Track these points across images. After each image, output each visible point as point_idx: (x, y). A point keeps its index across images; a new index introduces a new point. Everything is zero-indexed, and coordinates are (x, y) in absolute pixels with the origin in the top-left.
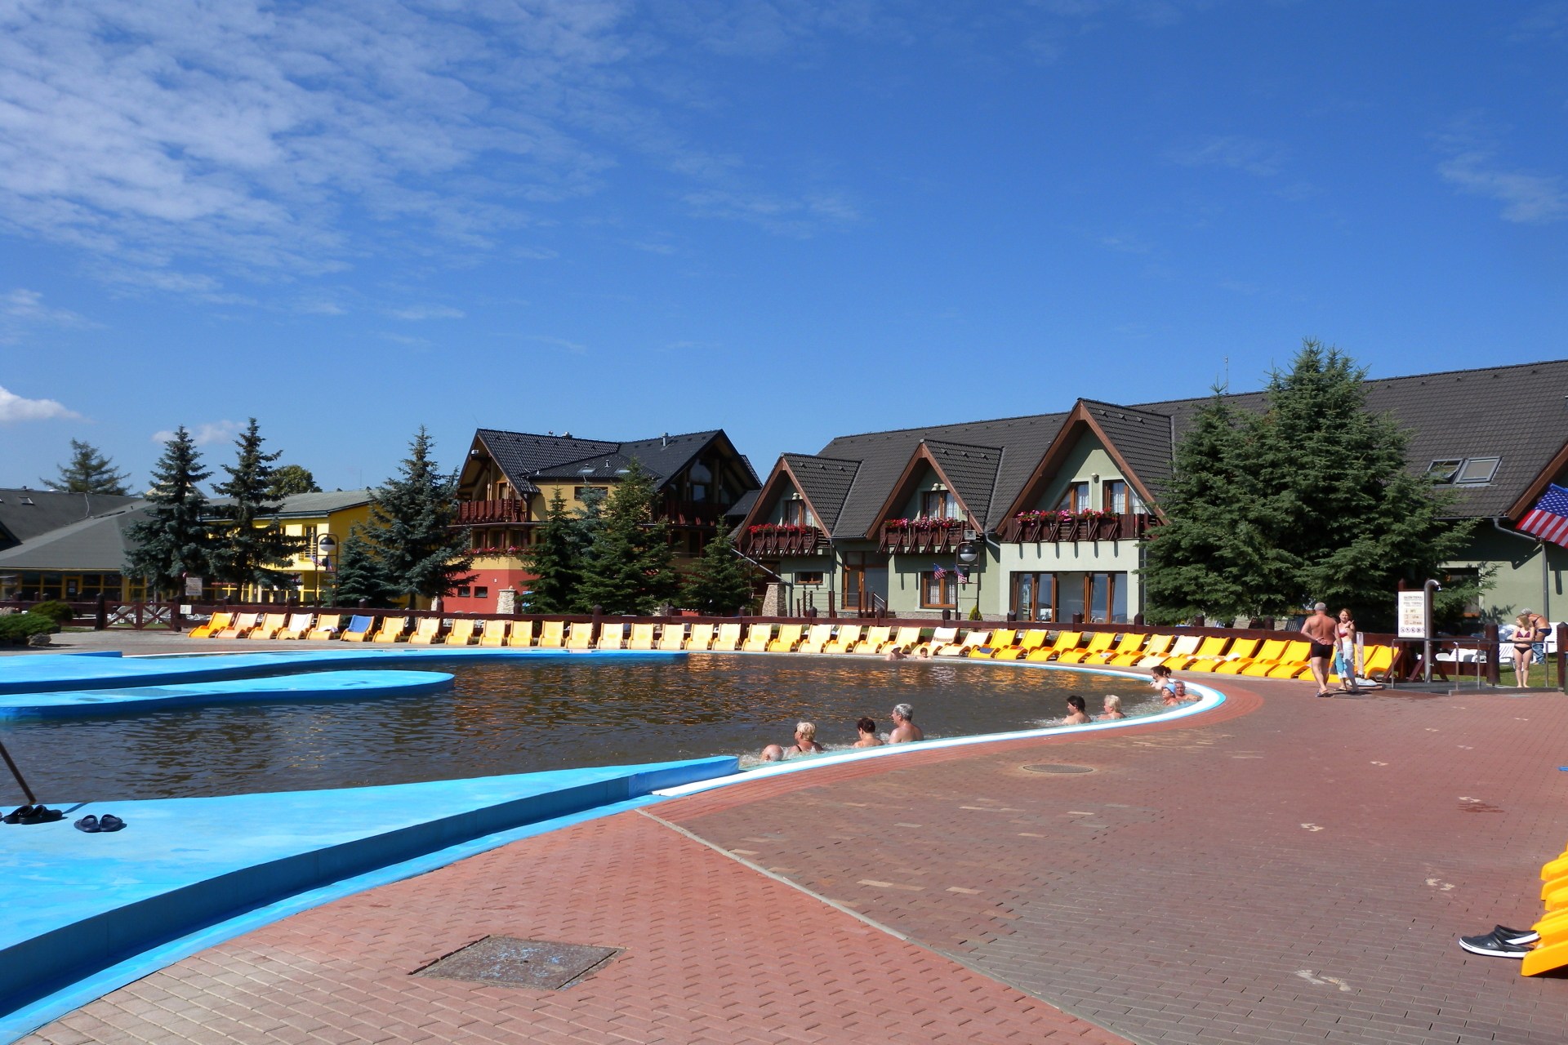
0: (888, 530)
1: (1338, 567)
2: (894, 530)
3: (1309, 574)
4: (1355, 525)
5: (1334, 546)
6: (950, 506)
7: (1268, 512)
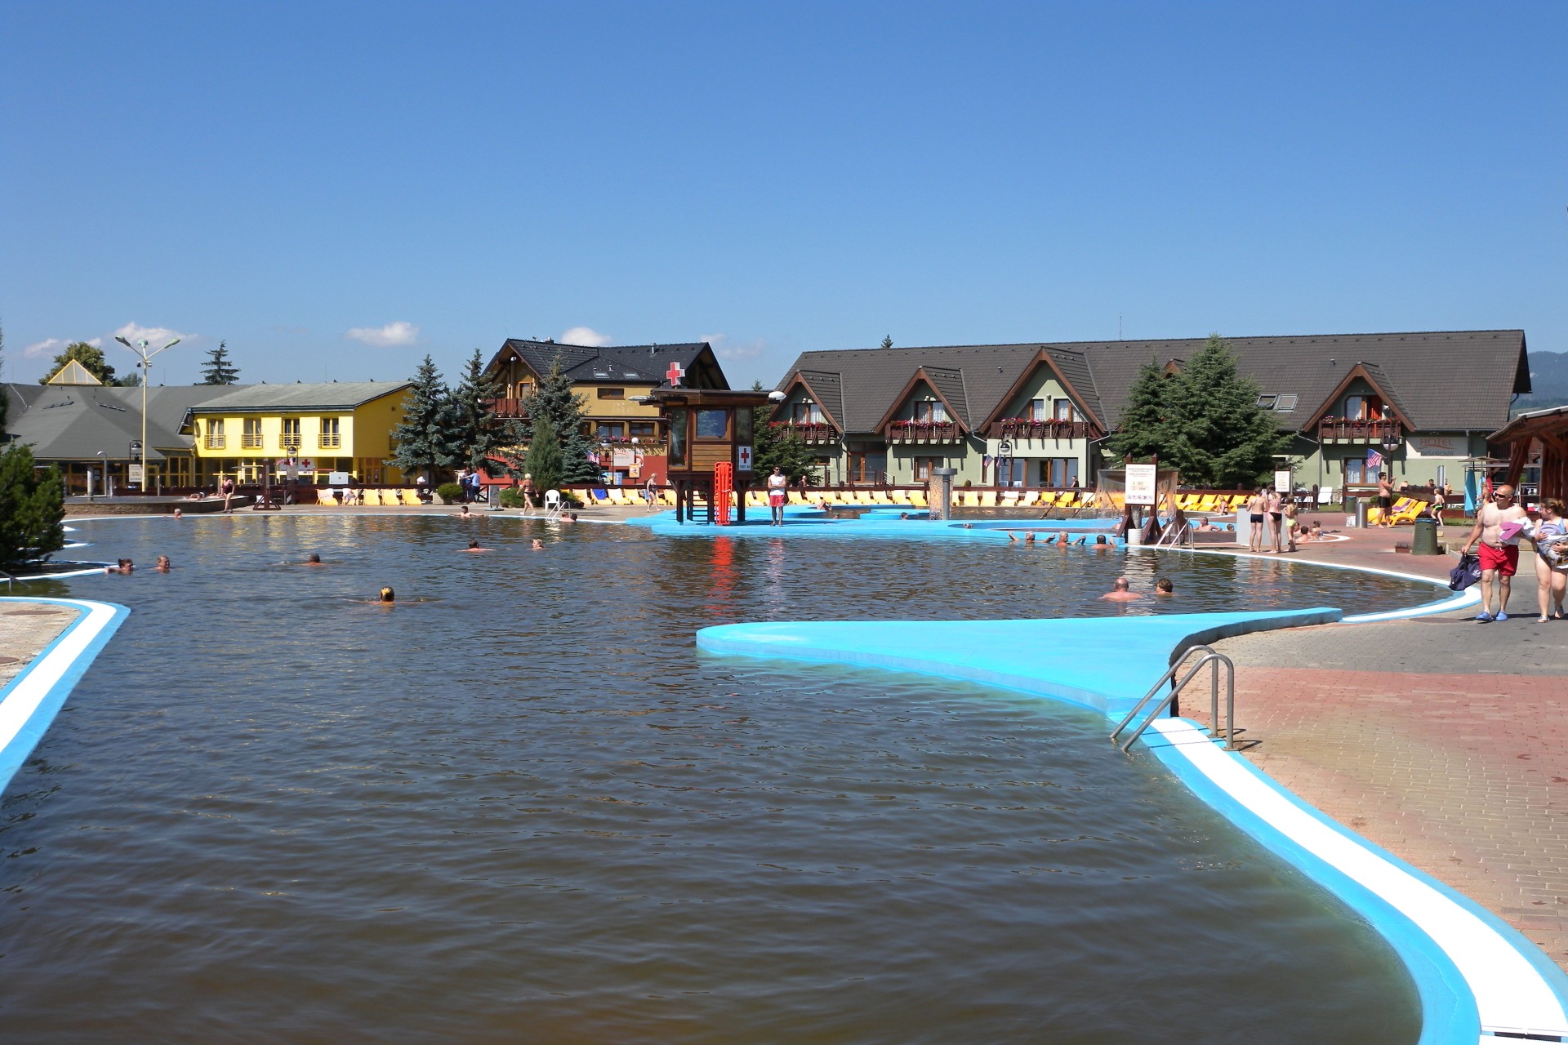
0: (893, 428)
1: (1230, 458)
2: (898, 428)
3: (1216, 463)
4: (1238, 437)
5: (1228, 448)
6: (935, 412)
7: (1194, 430)
